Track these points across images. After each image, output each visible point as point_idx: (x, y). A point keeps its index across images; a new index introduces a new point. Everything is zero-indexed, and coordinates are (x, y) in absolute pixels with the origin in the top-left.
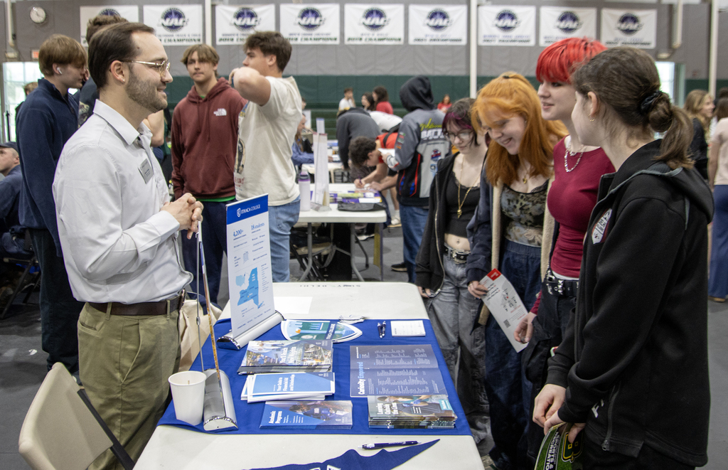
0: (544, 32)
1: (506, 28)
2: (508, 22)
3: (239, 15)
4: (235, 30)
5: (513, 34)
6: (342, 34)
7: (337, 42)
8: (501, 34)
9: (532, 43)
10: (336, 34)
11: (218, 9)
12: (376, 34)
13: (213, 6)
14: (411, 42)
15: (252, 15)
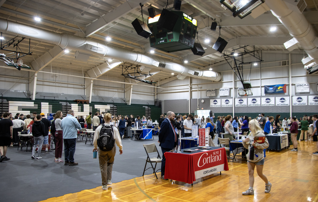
0: (310, 102)
1: (299, 101)
2: (300, 100)
3: (240, 101)
4: (239, 104)
5: (301, 103)
6: (261, 104)
7: (260, 106)
8: (298, 103)
9: (306, 105)
10: (260, 104)
11: (236, 99)
12: (268, 104)
13: (235, 99)
14: (276, 105)
15: (242, 100)
